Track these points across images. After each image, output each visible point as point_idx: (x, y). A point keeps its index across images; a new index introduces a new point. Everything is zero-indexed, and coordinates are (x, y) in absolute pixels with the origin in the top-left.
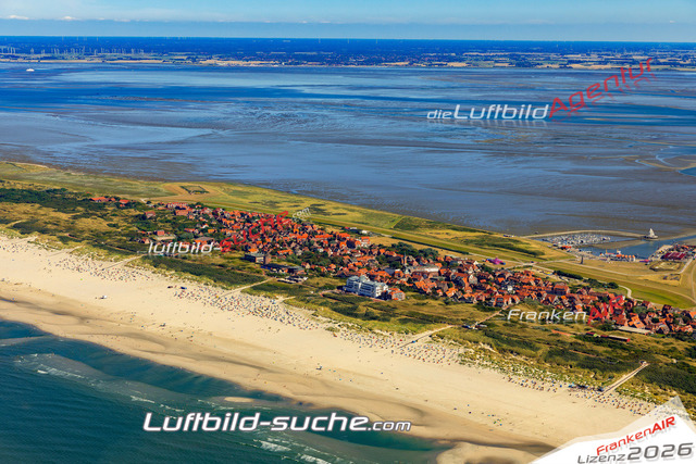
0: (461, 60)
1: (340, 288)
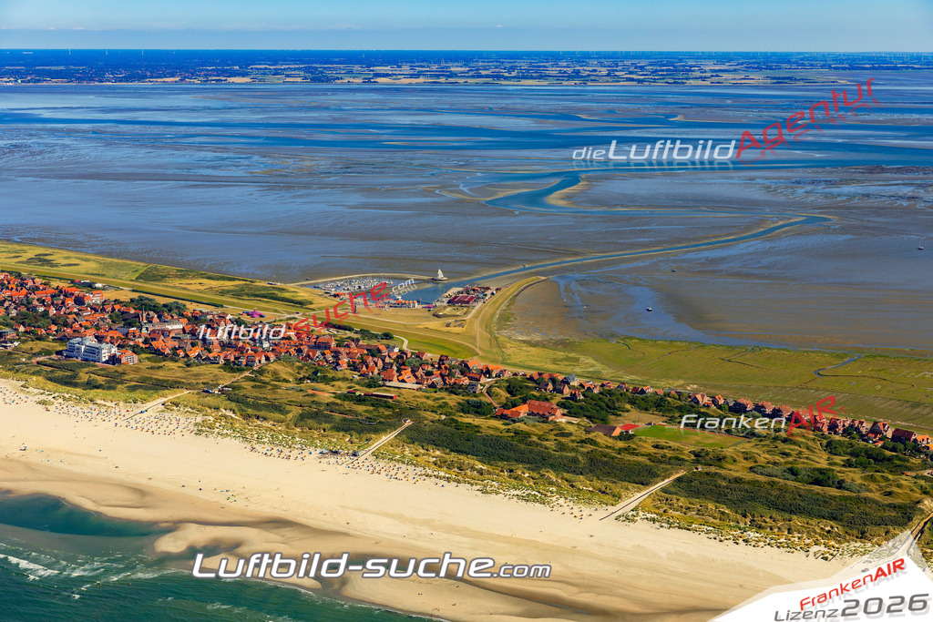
0: (244, 75)
1: (59, 353)
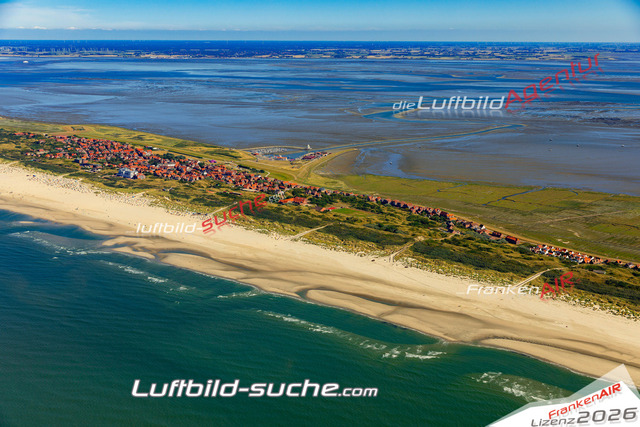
1: (115, 174)
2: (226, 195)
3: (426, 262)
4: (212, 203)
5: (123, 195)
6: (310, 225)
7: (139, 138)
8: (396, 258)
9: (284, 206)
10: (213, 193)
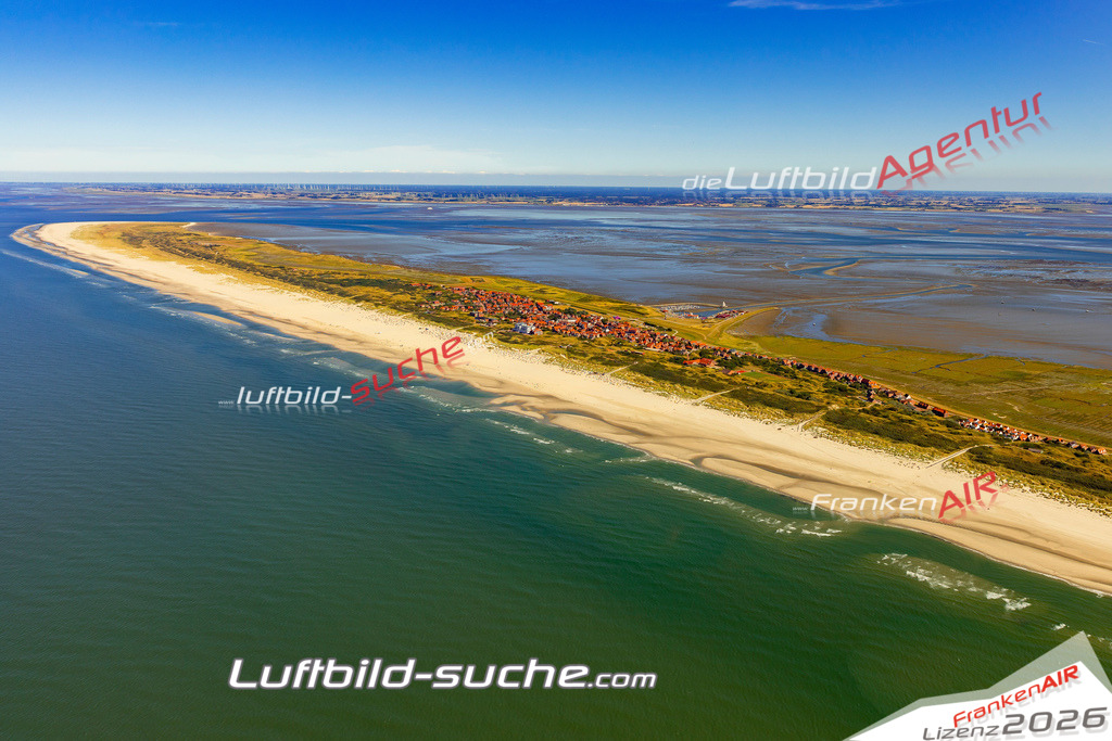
1: (511, 329)
2: (628, 354)
3: (838, 432)
4: (611, 362)
5: (518, 351)
6: (714, 388)
7: (542, 291)
8: (805, 428)
9: (688, 368)
10: (614, 352)
